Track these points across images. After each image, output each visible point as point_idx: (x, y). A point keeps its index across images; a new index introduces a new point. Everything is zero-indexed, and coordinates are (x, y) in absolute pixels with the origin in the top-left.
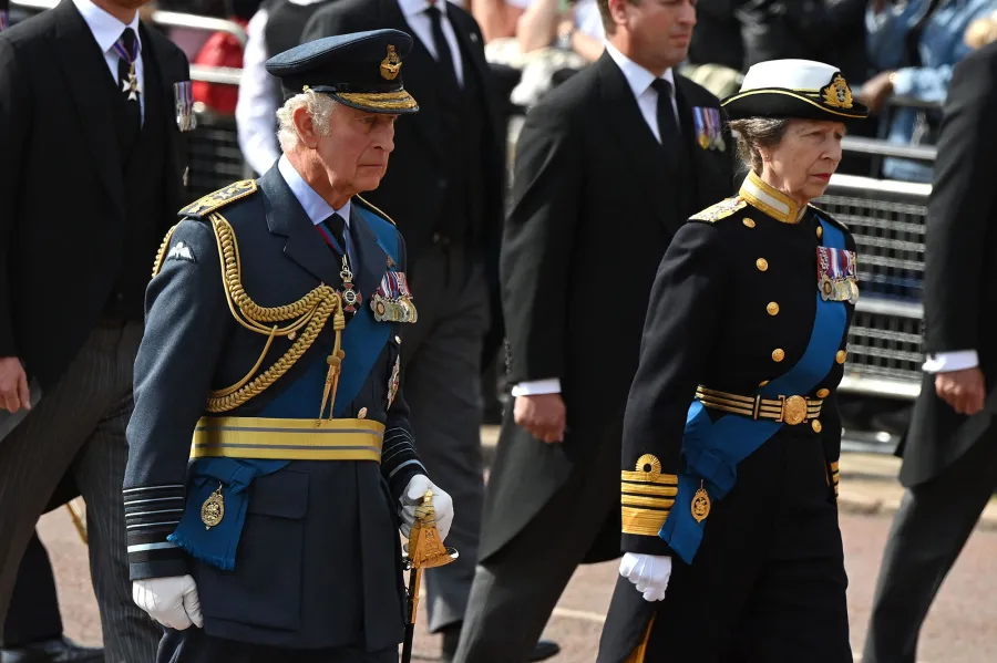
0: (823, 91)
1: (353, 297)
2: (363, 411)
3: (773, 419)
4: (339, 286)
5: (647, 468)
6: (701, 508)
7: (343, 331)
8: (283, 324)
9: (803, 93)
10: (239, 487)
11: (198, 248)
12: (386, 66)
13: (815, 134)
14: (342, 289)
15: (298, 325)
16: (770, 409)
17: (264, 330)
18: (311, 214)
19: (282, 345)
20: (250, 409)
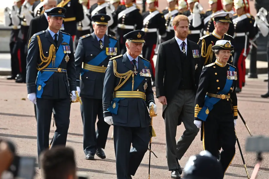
0: (224, 45)
1: (136, 72)
2: (138, 90)
3: (219, 98)
4: (133, 70)
5: (197, 106)
6: (207, 112)
7: (134, 77)
8: (123, 76)
9: (221, 45)
10: (117, 102)
11: (111, 65)
12: (138, 36)
13: (224, 52)
14: (134, 71)
15: (126, 76)
16: (219, 96)
17: (120, 77)
18: (130, 60)
19: (123, 79)
20: (120, 90)
